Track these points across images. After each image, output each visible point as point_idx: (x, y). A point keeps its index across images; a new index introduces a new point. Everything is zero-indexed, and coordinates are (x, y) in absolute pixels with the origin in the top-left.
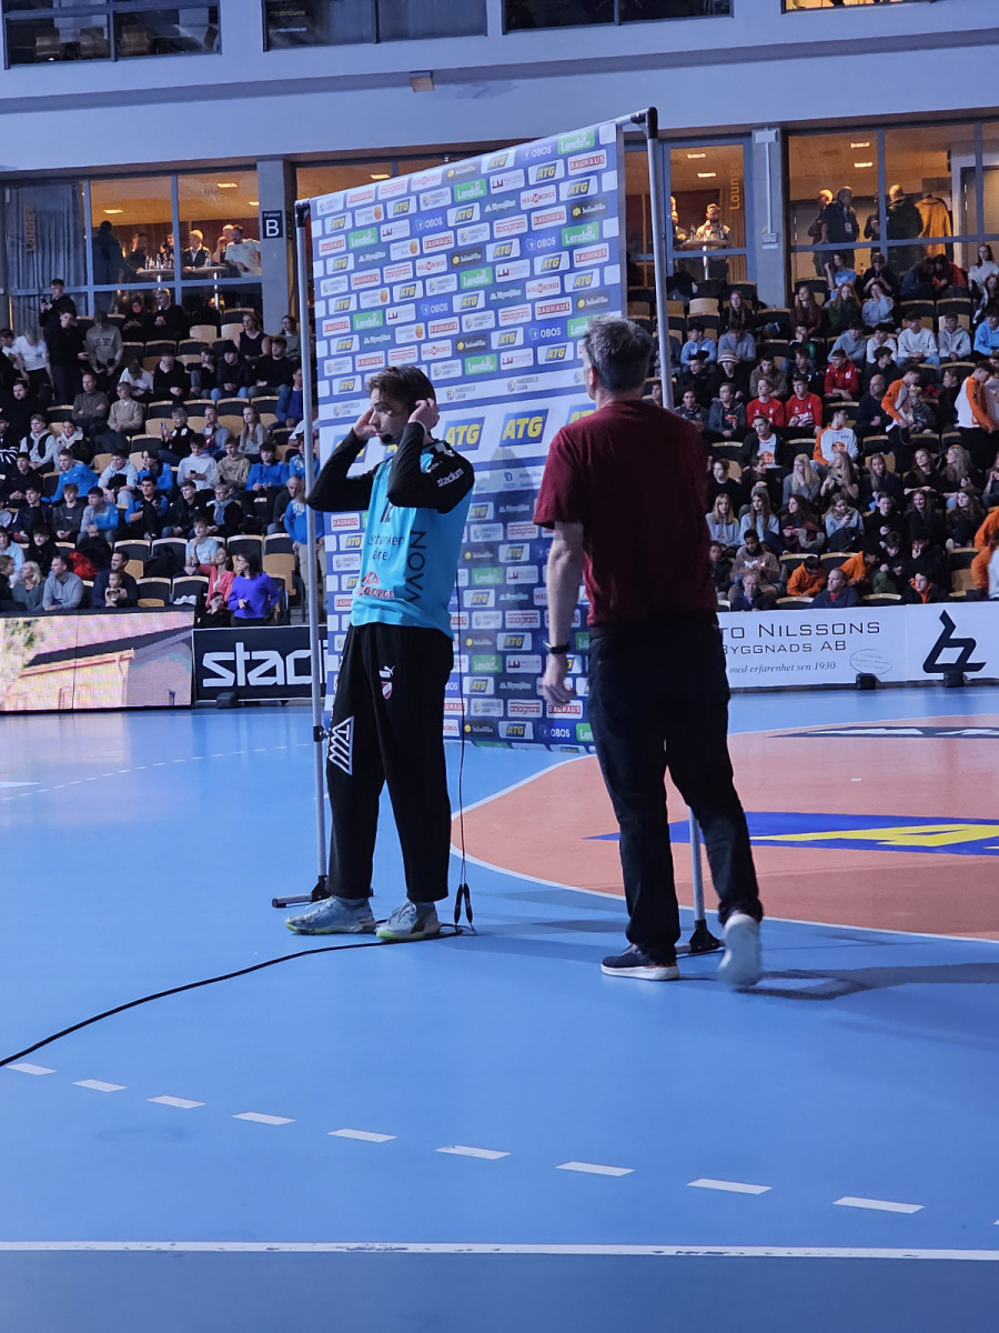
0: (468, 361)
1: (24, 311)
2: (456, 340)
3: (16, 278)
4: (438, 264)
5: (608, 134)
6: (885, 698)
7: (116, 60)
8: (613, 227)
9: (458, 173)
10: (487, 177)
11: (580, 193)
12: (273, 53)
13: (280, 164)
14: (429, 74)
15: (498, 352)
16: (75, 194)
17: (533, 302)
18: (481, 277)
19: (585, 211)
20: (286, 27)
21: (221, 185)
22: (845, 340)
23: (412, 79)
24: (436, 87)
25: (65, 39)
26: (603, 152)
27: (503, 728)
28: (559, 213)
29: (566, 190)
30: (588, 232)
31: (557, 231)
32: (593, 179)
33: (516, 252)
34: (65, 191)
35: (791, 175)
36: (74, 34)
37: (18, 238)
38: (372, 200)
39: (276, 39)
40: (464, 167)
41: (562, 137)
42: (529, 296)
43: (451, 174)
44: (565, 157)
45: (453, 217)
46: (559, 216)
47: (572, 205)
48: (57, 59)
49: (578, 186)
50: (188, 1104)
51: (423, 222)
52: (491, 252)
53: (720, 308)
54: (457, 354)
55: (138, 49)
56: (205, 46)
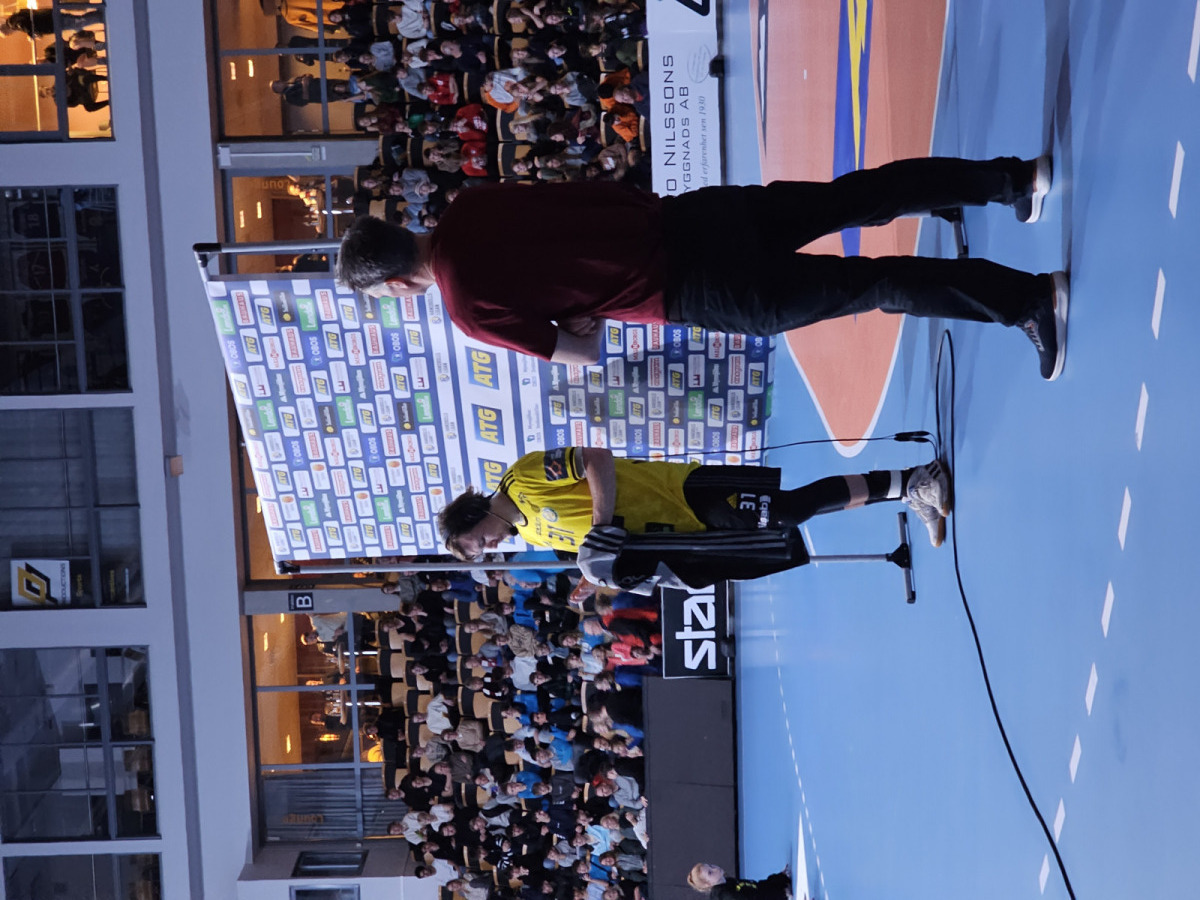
0: (421, 419)
1: (377, 825)
2: (401, 430)
3: (347, 832)
4: (333, 445)
5: (217, 288)
6: (731, 51)
7: (153, 740)
8: (301, 285)
9: (251, 425)
10: (255, 399)
11: (270, 314)
12: (148, 599)
13: (248, 595)
14: (167, 460)
15: (413, 391)
16: (274, 777)
17: (368, 358)
18: (345, 407)
19: (286, 310)
20: (125, 587)
21: (266, 648)
22: (407, 84)
23: (171, 476)
24: (179, 453)
25: (134, 785)
26: (233, 293)
27: (753, 390)
28: (288, 334)
29: (268, 327)
30: (306, 308)
31: (305, 336)
32: (257, 302)
33: (323, 374)
34: (270, 787)
35: (259, 134)
36: (130, 777)
37: (312, 830)
38: (276, 504)
39: (136, 598)
40: (246, 420)
41: (220, 331)
42: (363, 362)
43: (253, 432)
44: (238, 328)
45: (291, 431)
46: (290, 333)
47: (281, 322)
48: (152, 792)
49: (264, 316)
50: (1094, 678)
51: (296, 460)
52: (323, 397)
53: (379, 199)
54: (414, 430)
55: (144, 721)
56: (142, 661)
